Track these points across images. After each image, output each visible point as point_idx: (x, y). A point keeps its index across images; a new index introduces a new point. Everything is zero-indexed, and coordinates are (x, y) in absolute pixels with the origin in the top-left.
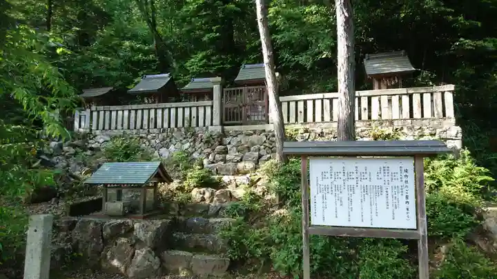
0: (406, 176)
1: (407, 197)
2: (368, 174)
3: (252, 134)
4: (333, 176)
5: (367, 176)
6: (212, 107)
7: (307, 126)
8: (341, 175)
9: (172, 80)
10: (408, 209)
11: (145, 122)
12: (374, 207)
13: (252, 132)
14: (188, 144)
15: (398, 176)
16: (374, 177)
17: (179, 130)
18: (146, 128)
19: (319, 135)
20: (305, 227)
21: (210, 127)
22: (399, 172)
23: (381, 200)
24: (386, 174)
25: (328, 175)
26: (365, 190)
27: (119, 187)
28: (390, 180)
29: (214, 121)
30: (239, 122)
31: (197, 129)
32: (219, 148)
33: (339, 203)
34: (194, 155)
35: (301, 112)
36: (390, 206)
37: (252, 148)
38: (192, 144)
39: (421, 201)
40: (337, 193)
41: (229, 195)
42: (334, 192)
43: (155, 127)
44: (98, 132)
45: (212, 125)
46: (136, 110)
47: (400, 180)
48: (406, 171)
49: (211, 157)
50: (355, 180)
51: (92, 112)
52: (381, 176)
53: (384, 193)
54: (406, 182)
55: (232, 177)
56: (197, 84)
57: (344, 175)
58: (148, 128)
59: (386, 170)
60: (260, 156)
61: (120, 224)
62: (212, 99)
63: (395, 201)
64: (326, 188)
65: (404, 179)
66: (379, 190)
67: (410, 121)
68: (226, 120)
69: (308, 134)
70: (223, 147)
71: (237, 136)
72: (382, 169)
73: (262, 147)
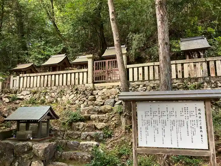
0: (199, 113)
1: (201, 127)
2: (175, 112)
3: (111, 88)
4: (152, 115)
5: (174, 114)
6: (87, 72)
7: (145, 83)
8: (157, 114)
9: (66, 58)
10: (202, 136)
11: (49, 83)
12: (179, 134)
13: (111, 87)
14: (73, 95)
15: (194, 114)
16: (178, 114)
17: (68, 86)
18: (50, 86)
19: (152, 88)
20: (135, 148)
21: (86, 85)
22: (195, 111)
23: (184, 129)
24: (186, 112)
25: (149, 114)
26: (173, 123)
27: (28, 122)
28: (189, 116)
29: (88, 81)
30: (104, 81)
31: (79, 86)
32: (90, 97)
33: (156, 131)
34: (76, 101)
35: (141, 74)
36: (190, 134)
37: (110, 97)
38: (75, 95)
39: (210, 130)
40: (155, 125)
41: (93, 127)
42: (153, 125)
43: (55, 85)
44: (23, 89)
45: (87, 83)
46: (44, 76)
47: (195, 116)
48: (199, 110)
49: (85, 103)
50: (166, 116)
51: (20, 78)
52: (183, 113)
53: (186, 125)
54: (200, 117)
55: (97, 116)
56: (81, 59)
57: (159, 114)
58: (51, 86)
59: (186, 109)
60: (115, 102)
61: (24, 145)
62: (87, 68)
63: (193, 130)
64: (148, 122)
65: (198, 115)
66: (182, 123)
67: (208, 78)
68: (96, 80)
69: (145, 88)
70: (93, 96)
71: (102, 90)
72: (184, 109)
73: (116, 96)
